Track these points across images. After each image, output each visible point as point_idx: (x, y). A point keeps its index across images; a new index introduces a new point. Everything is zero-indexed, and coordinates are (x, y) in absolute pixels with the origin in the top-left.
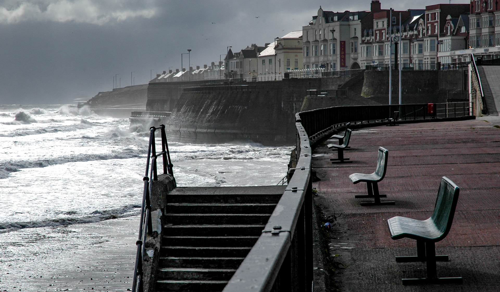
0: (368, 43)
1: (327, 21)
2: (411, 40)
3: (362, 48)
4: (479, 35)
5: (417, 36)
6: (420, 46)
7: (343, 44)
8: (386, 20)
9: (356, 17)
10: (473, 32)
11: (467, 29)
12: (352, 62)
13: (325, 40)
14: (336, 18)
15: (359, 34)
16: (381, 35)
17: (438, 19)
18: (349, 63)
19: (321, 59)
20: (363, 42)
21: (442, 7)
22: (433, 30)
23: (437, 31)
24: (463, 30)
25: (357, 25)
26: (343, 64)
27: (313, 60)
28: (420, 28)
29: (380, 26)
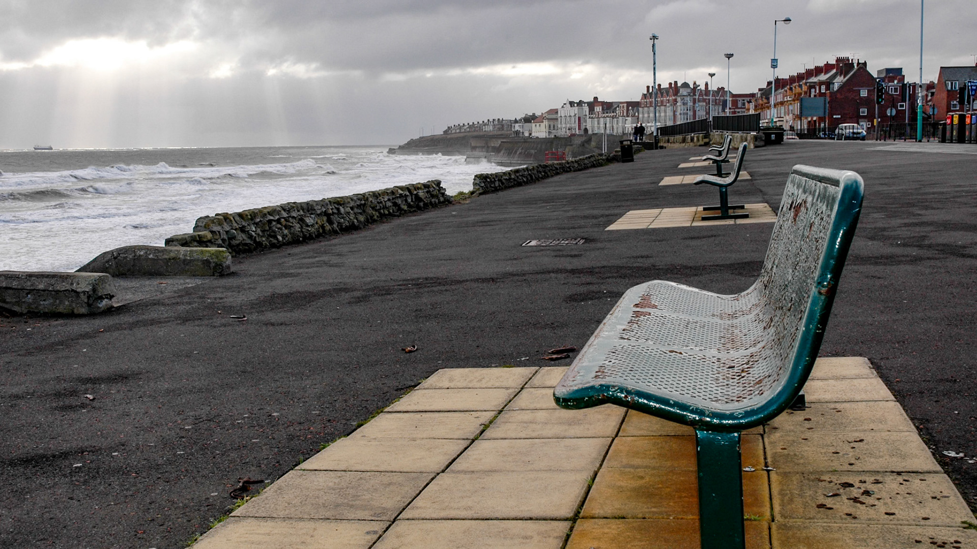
0: (592, 118)
1: (571, 107)
2: (613, 117)
3: (589, 121)
4: (643, 117)
5: (616, 116)
6: (617, 121)
7: (579, 118)
8: (601, 107)
9: (586, 105)
10: (641, 116)
11: (638, 114)
12: (584, 127)
13: (570, 116)
14: (576, 105)
15: (587, 114)
16: (599, 114)
17: (625, 108)
18: (583, 128)
19: (568, 126)
20: (590, 117)
21: (627, 103)
22: (623, 114)
23: (625, 114)
24: (637, 114)
25: (586, 109)
26: (579, 129)
27: (564, 126)
28: (617, 112)
29: (598, 110)
